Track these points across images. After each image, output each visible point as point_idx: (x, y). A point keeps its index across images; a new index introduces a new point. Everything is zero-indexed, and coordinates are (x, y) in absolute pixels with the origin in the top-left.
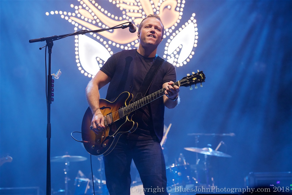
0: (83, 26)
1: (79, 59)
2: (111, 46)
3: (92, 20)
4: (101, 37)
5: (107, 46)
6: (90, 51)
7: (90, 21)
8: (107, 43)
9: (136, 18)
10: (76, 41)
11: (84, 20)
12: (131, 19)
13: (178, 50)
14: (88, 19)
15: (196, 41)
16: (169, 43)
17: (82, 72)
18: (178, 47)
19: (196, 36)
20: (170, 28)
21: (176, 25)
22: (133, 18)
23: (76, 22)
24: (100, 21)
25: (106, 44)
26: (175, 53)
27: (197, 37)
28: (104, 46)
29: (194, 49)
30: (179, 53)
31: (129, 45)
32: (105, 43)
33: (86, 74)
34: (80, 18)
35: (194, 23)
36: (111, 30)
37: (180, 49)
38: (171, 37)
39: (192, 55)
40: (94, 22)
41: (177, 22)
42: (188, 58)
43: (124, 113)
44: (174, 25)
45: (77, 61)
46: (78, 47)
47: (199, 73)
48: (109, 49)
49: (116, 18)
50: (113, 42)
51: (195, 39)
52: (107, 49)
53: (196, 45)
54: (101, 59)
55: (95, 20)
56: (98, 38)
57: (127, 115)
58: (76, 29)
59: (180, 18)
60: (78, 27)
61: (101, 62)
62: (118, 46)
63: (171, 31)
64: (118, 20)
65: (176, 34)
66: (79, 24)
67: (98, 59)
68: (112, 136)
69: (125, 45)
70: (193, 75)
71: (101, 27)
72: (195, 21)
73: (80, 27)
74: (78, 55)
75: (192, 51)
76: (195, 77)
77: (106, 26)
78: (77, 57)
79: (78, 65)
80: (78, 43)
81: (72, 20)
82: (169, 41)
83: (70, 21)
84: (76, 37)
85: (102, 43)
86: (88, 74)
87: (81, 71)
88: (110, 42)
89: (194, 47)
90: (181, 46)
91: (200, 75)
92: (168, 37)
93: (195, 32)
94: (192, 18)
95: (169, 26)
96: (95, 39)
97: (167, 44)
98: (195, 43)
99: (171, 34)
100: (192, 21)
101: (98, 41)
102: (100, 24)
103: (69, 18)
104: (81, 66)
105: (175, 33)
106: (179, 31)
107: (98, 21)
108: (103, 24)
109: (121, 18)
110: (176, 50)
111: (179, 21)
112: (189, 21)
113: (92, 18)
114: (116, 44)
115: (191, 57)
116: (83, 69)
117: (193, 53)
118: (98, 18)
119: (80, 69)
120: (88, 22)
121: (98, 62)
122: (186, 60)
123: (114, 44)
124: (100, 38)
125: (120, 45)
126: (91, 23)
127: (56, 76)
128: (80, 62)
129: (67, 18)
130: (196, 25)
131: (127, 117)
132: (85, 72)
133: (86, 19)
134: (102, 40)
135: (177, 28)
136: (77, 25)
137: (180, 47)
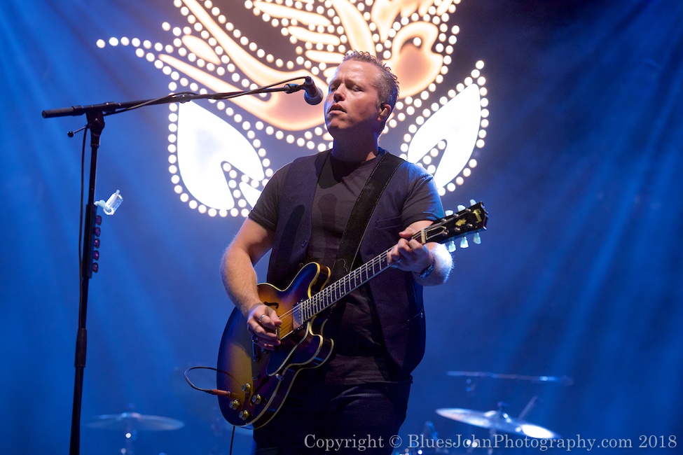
0: (191, 80)
1: (176, 164)
2: (261, 135)
3: (216, 66)
4: (238, 109)
5: (251, 134)
6: (207, 145)
7: (210, 67)
8: (253, 128)
9: (329, 65)
10: (172, 117)
11: (194, 64)
12: (318, 67)
13: (435, 153)
14: (207, 62)
15: (483, 134)
16: (413, 135)
17: (184, 198)
18: (436, 147)
19: (482, 118)
20: (417, 96)
21: (433, 88)
22: (322, 66)
23: (174, 69)
24: (238, 70)
25: (250, 130)
26: (428, 160)
27: (486, 123)
28: (244, 133)
29: (477, 154)
30: (436, 161)
31: (308, 135)
32: (246, 125)
33: (193, 205)
34: (185, 59)
35: (480, 87)
36: (263, 95)
37: (441, 152)
38: (419, 120)
39: (471, 169)
40: (221, 71)
41: (435, 82)
42: (461, 174)
43: (302, 315)
44: (427, 89)
45: (172, 169)
46: (176, 133)
47: (473, 208)
48: (257, 143)
49: (279, 63)
50: (266, 124)
51: (481, 128)
52: (251, 141)
53: (481, 144)
54: (233, 168)
55: (224, 66)
56: (230, 111)
57: (310, 320)
58: (173, 87)
59: (445, 70)
60: (178, 82)
61: (233, 174)
62: (280, 135)
63: (418, 103)
64: (284, 69)
65: (433, 113)
66: (182, 75)
67: (227, 167)
68: (273, 374)
69: (299, 134)
70: (459, 213)
71: (238, 84)
72: (482, 81)
73: (184, 82)
74: (176, 154)
75: (472, 158)
76: (461, 218)
77: (251, 82)
78: (172, 159)
79: (175, 179)
80: (176, 123)
81: (165, 64)
82: (412, 128)
83: (158, 65)
84: (173, 106)
85: (238, 127)
86: (199, 203)
87: (180, 194)
88: (259, 126)
89: (476, 148)
90: (444, 143)
91: (475, 212)
92: (411, 120)
93: (482, 108)
94: (475, 73)
95: (415, 90)
96: (221, 114)
97: (407, 137)
98: (478, 138)
99: (419, 112)
100: (475, 81)
101: (230, 120)
102: (236, 77)
103: (157, 58)
104: (181, 183)
105: (430, 108)
106: (441, 106)
107: (231, 68)
108: (243, 76)
109: (290, 65)
110: (429, 154)
111: (440, 80)
112: (468, 80)
113: (217, 61)
114: (276, 129)
115: (467, 173)
116: (185, 190)
117: (473, 163)
118: (231, 62)
119: (178, 189)
120: (204, 69)
121: (227, 174)
122: (454, 181)
123: (270, 131)
124: (235, 113)
125: (286, 133)
126: (214, 74)
127: (108, 205)
128: (178, 173)
129: (150, 57)
130: (484, 91)
131: (308, 324)
132: (191, 198)
133: (201, 63)
134: (238, 118)
135: (435, 97)
136: (175, 76)
137: (442, 146)
